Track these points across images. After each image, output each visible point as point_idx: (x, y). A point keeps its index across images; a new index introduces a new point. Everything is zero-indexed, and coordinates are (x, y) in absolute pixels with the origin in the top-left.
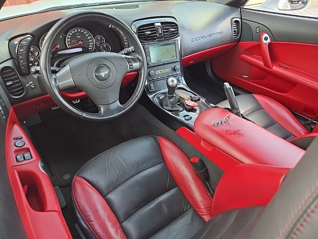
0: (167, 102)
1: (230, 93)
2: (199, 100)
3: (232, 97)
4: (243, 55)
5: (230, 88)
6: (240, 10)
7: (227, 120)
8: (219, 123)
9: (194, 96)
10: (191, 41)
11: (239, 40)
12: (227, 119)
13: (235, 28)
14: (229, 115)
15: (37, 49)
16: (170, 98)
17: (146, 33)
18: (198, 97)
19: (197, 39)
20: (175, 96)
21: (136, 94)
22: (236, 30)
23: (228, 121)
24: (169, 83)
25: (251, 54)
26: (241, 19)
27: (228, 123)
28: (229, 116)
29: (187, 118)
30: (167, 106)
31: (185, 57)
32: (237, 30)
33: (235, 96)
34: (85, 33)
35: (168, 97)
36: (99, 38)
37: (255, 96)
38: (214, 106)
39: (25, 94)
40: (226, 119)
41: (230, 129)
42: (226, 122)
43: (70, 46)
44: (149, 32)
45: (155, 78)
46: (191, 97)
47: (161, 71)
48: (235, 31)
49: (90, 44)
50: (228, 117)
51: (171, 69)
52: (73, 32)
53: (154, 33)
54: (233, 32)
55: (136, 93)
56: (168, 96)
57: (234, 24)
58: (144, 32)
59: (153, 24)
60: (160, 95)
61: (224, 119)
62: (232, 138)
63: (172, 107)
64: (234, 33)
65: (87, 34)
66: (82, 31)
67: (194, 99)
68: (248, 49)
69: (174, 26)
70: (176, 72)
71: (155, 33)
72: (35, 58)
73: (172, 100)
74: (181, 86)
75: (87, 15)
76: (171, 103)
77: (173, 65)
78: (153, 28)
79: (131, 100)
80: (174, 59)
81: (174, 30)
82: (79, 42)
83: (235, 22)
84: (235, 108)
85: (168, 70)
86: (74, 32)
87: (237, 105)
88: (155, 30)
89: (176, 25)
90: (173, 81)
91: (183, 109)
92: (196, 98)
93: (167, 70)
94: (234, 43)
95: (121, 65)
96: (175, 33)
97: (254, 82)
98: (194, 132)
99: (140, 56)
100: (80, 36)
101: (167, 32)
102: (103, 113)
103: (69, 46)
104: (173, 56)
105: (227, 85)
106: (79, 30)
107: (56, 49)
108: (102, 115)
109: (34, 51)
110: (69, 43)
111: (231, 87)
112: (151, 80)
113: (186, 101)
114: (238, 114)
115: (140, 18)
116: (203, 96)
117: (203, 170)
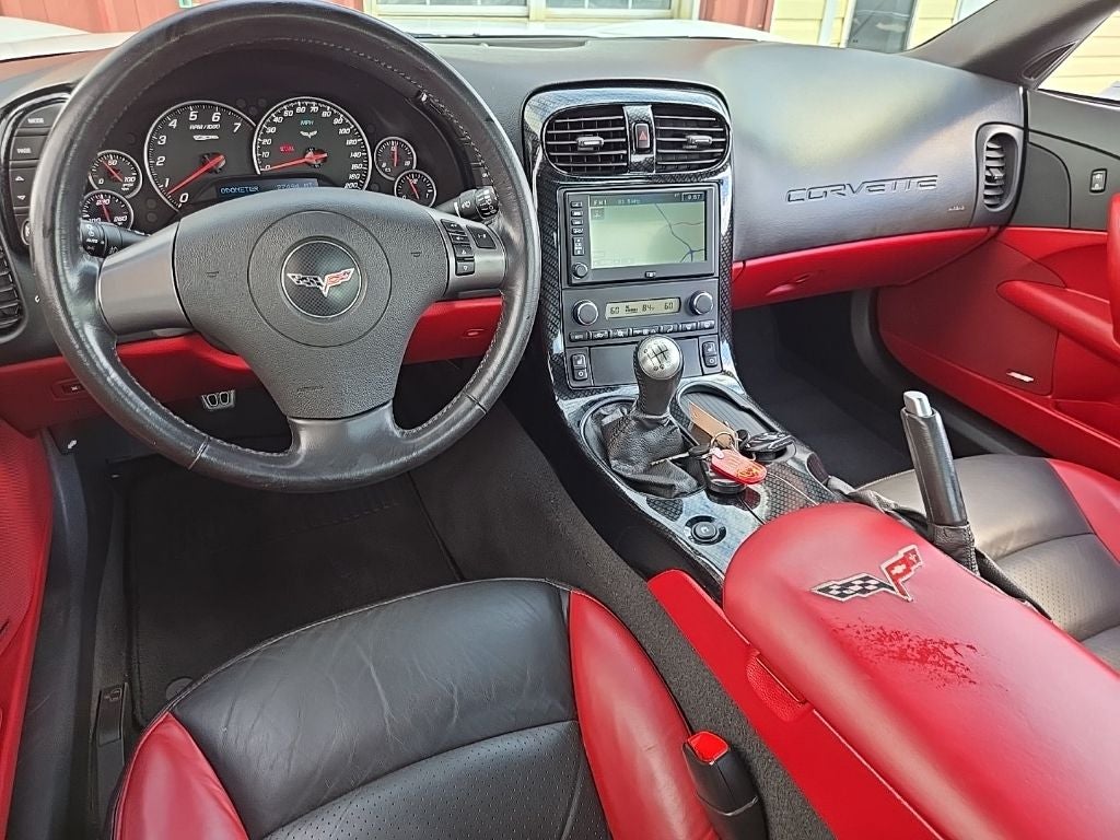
0: (626, 444)
1: (931, 445)
2: (781, 452)
3: (936, 464)
4: (1019, 284)
5: (930, 421)
6: (1025, 95)
7: (895, 578)
8: (850, 584)
9: (761, 430)
10: (785, 195)
11: (1007, 220)
12: (899, 569)
13: (990, 163)
14: (913, 552)
15: (132, 163)
16: (644, 427)
17: (580, 139)
18: (778, 438)
19: (814, 193)
20: (671, 423)
21: (475, 393)
22: (998, 174)
23: (900, 580)
24: (644, 360)
25: (1057, 281)
26: (1026, 129)
27: (899, 594)
28: (912, 558)
29: (703, 529)
30: (625, 458)
31: (749, 263)
32: (1001, 175)
33: (956, 456)
34: (336, 121)
35: (633, 423)
36: (394, 149)
37: (1060, 469)
38: (847, 489)
39: (23, 332)
40: (889, 569)
41: (903, 630)
42: (892, 584)
43: (268, 168)
44: (595, 141)
45: (599, 335)
46: (742, 433)
47: (632, 305)
48: (989, 179)
49: (355, 167)
50: (904, 560)
51: (675, 303)
52: (286, 113)
53: (617, 146)
54: (983, 182)
55: (473, 385)
56: (635, 419)
57: (988, 149)
58: (574, 137)
59: (617, 108)
60: (610, 407)
61: (884, 567)
62: (908, 676)
63: (649, 469)
64: (987, 187)
65: (344, 125)
66: (325, 114)
67: (757, 448)
68: (1040, 259)
69: (710, 124)
70: (697, 318)
71: (624, 146)
72: (116, 197)
73: (653, 437)
74: (712, 380)
75: (276, 12)
76: (649, 449)
77: (685, 289)
78: (615, 123)
79: (447, 415)
80: (697, 263)
81: (707, 139)
82: (306, 154)
83: (995, 138)
84: (948, 521)
85: (662, 305)
86: (291, 113)
87: (961, 508)
88: (623, 134)
89: (720, 121)
90: (663, 353)
91: (695, 483)
92: (765, 445)
93: (658, 307)
94: (983, 230)
95: (417, 254)
96: (712, 156)
97: (1057, 408)
98: (721, 607)
99: (513, 226)
100: (315, 132)
101: (679, 145)
102: (306, 458)
103: (262, 165)
104: (692, 252)
105: (919, 403)
106: (314, 109)
107: (208, 171)
108: (298, 463)
109: (116, 171)
110: (266, 154)
111: (938, 417)
112: (579, 340)
113: (715, 451)
114: (959, 552)
115: (566, 81)
116: (801, 436)
117: (738, 812)
